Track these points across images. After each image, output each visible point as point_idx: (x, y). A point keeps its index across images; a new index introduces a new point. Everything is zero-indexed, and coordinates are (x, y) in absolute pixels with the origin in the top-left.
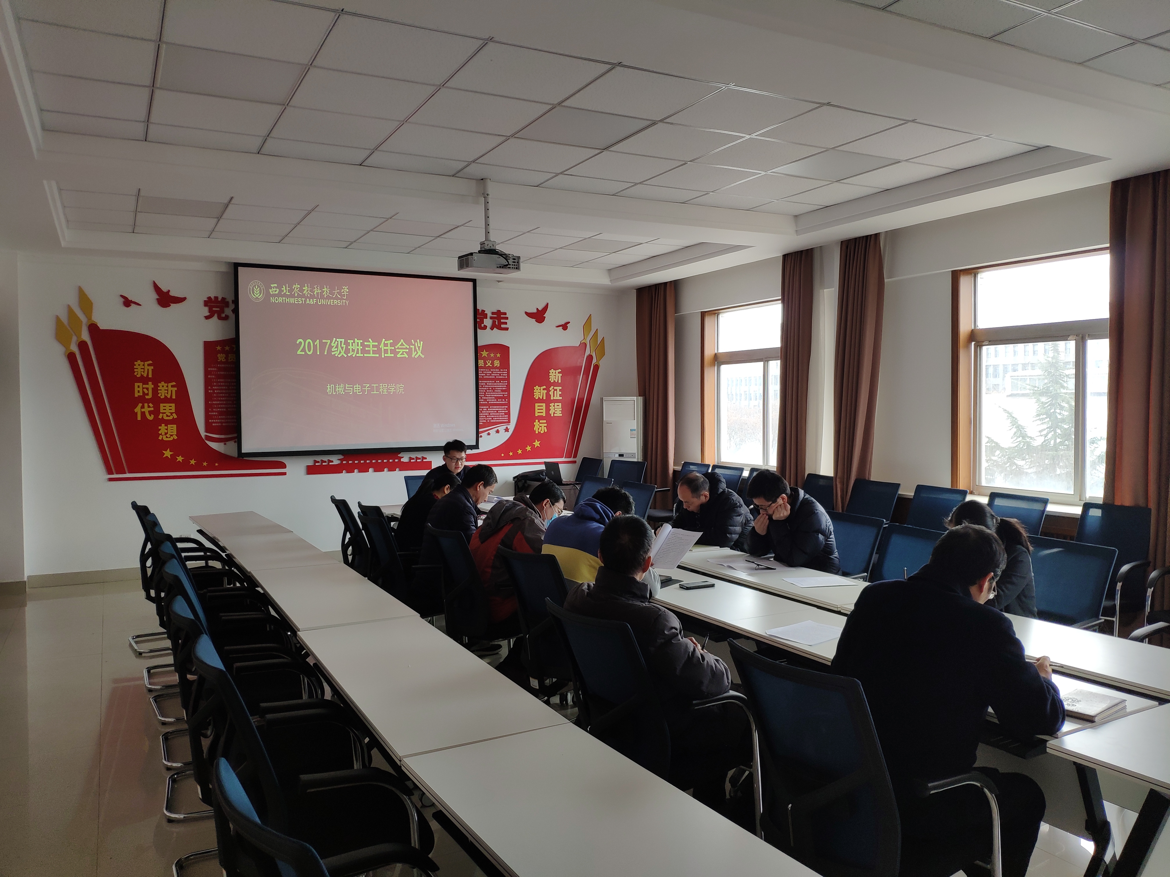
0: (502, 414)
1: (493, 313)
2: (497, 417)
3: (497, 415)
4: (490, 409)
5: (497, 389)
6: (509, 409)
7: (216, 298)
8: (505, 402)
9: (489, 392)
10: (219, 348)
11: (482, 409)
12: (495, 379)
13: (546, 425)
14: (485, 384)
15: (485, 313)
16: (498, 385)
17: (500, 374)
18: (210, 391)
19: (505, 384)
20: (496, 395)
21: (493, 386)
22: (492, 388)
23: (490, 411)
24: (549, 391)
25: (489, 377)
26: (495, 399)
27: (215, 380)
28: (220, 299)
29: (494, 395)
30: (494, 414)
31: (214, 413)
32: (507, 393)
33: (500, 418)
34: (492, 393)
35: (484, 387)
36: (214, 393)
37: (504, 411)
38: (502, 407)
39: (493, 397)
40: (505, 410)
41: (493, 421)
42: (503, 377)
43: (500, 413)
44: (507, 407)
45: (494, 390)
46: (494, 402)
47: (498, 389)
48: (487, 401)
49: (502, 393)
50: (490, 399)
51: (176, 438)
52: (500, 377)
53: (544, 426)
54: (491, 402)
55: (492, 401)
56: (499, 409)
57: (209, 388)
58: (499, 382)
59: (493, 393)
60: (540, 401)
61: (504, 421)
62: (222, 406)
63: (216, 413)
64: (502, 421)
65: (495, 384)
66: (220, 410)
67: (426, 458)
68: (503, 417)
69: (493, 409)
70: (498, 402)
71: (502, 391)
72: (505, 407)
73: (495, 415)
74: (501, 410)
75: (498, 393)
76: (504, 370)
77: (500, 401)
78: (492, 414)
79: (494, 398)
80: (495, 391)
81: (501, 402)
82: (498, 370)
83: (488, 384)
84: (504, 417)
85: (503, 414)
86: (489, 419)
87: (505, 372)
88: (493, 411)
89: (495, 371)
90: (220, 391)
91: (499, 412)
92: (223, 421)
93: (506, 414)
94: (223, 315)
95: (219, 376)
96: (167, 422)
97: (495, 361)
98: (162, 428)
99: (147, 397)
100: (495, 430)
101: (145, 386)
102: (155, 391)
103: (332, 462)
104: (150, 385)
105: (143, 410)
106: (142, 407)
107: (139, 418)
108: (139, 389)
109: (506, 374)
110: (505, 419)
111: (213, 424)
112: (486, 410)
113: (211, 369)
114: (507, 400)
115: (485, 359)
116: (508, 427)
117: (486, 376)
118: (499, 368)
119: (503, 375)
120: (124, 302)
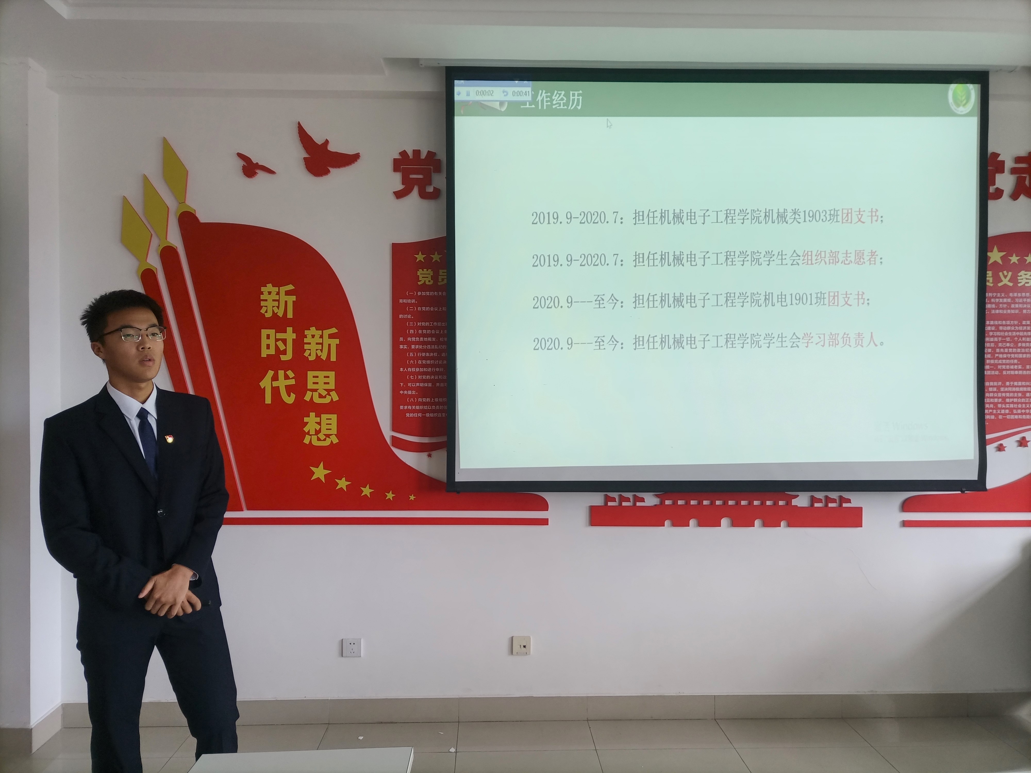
1: (1018, 160)
2: (1022, 409)
4: (1006, 389)
5: (1023, 339)
7: (417, 153)
9: (1004, 348)
10: (420, 257)
11: (991, 387)
12: (1020, 317)
14: (994, 328)
15: (1001, 158)
16: (1026, 331)
17: (1030, 304)
18: (401, 347)
20: (1021, 356)
21: (1014, 334)
22: (1012, 337)
23: (1005, 392)
25: (1006, 312)
26: (1017, 364)
27: (411, 324)
28: (423, 155)
29: (1016, 356)
30: (1015, 400)
31: (410, 392)
33: (1028, 411)
34: (1010, 350)
35: (994, 336)
36: (410, 350)
39: (1014, 359)
41: (1012, 417)
45: (1016, 343)
46: (1016, 373)
47: (1027, 339)
48: (999, 370)
50: (1006, 364)
51: (335, 440)
52: (1029, 311)
54: (1008, 372)
55: (1010, 370)
56: (1028, 389)
57: (401, 339)
58: (1028, 322)
59: (1014, 350)
62: (425, 378)
63: (415, 393)
65: (1021, 328)
66: (423, 385)
67: (849, 501)
69: (1014, 389)
70: (1025, 373)
73: (1018, 403)
75: (1026, 350)
78: (1011, 400)
79: (1016, 361)
80: (1020, 345)
82: (1028, 294)
83: (1001, 328)
86: (1003, 411)
88: (1014, 392)
89: (1021, 297)
90: (421, 347)
91: (1027, 395)
92: (426, 407)
94: (430, 189)
95: (423, 316)
96: (320, 410)
97: (1022, 273)
98: (311, 421)
99: (283, 358)
100: (1018, 437)
101: (280, 336)
102: (299, 345)
103: (642, 500)
104: (290, 335)
105: (275, 384)
106: (275, 378)
107: (268, 400)
108: (268, 342)
111: (408, 415)
112: (995, 390)
113: (405, 301)
115: (995, 268)
117: (998, 309)
118: (1029, 290)
120: (244, 167)
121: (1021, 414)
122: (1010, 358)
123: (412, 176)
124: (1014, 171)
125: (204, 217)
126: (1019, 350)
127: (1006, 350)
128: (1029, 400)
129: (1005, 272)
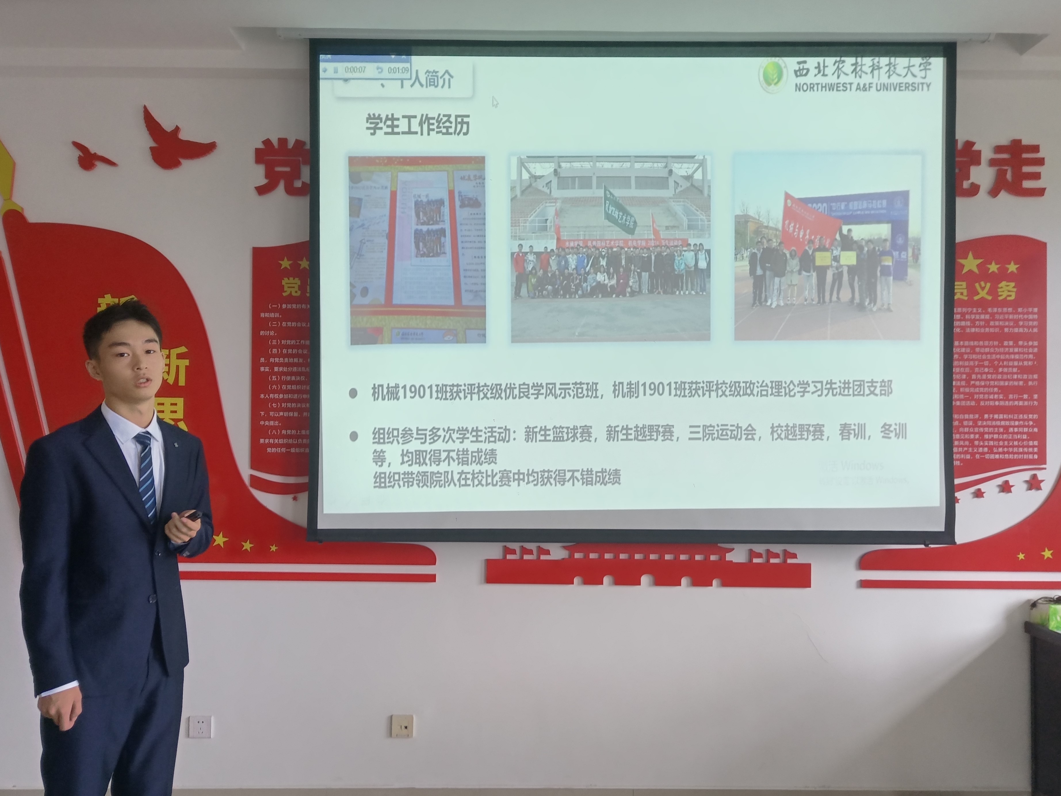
0: (1019, 436)
1: (999, 149)
2: (1003, 447)
3: (1004, 440)
4: (987, 423)
5: (1005, 363)
6: (1041, 423)
7: (283, 141)
8: (1031, 403)
9: (981, 374)
10: (286, 264)
11: (961, 421)
12: (1000, 337)
14: (968, 350)
15: (976, 148)
16: (1010, 353)
17: (1016, 321)
18: (262, 369)
19: (1031, 350)
20: (1002, 383)
21: (994, 357)
22: (991, 361)
23: (984, 427)
25: (982, 330)
26: (998, 393)
27: (274, 342)
28: (291, 145)
29: (997, 383)
30: (996, 436)
31: (272, 423)
33: (1015, 450)
34: (989, 376)
35: (968, 360)
36: (273, 373)
37: (1026, 430)
38: (1021, 416)
39: (994, 387)
40: (1028, 426)
41: (992, 456)
42: (1026, 330)
43: (1014, 433)
44: (1035, 416)
45: (996, 368)
46: (997, 403)
47: (1011, 364)
48: (976, 400)
50: (984, 393)
52: (1016, 330)
54: (987, 403)
55: (989, 400)
56: (1012, 423)
57: (262, 360)
58: (1011, 343)
59: (994, 376)
61: (1026, 456)
62: (289, 405)
63: (277, 423)
64: (1020, 456)
65: (1002, 350)
66: (286, 414)
67: (794, 556)
68: (1023, 447)
69: (994, 423)
70: (1007, 403)
71: (1023, 370)
72: (1031, 416)
73: (999, 440)
74: (1018, 427)
75: (1009, 377)
76: (1030, 310)
77: (1014, 400)
78: (991, 436)
79: (996, 389)
80: (1000, 370)
81: (1016, 403)
82: (1010, 310)
83: (977, 350)
85: (1025, 437)
86: (981, 450)
87: (1031, 317)
88: (994, 427)
89: (1002, 313)
90: (285, 369)
91: (1011, 430)
92: (290, 441)
93: (1032, 436)
94: (298, 184)
95: (288, 333)
97: (1003, 284)
100: (1000, 481)
103: (548, 552)
109: (1033, 320)
110: (1033, 453)
111: (269, 450)
112: (971, 424)
113: (267, 315)
114: (1036, 396)
115: (971, 278)
116: (1041, 475)
117: (974, 326)
118: (1015, 304)
119: (1026, 323)
120: (80, 158)
121: (1004, 453)
122: (989, 386)
123: (278, 169)
124: (993, 163)
125: (33, 218)
126: (1000, 377)
127: (984, 377)
128: (1016, 437)
129: (983, 284)
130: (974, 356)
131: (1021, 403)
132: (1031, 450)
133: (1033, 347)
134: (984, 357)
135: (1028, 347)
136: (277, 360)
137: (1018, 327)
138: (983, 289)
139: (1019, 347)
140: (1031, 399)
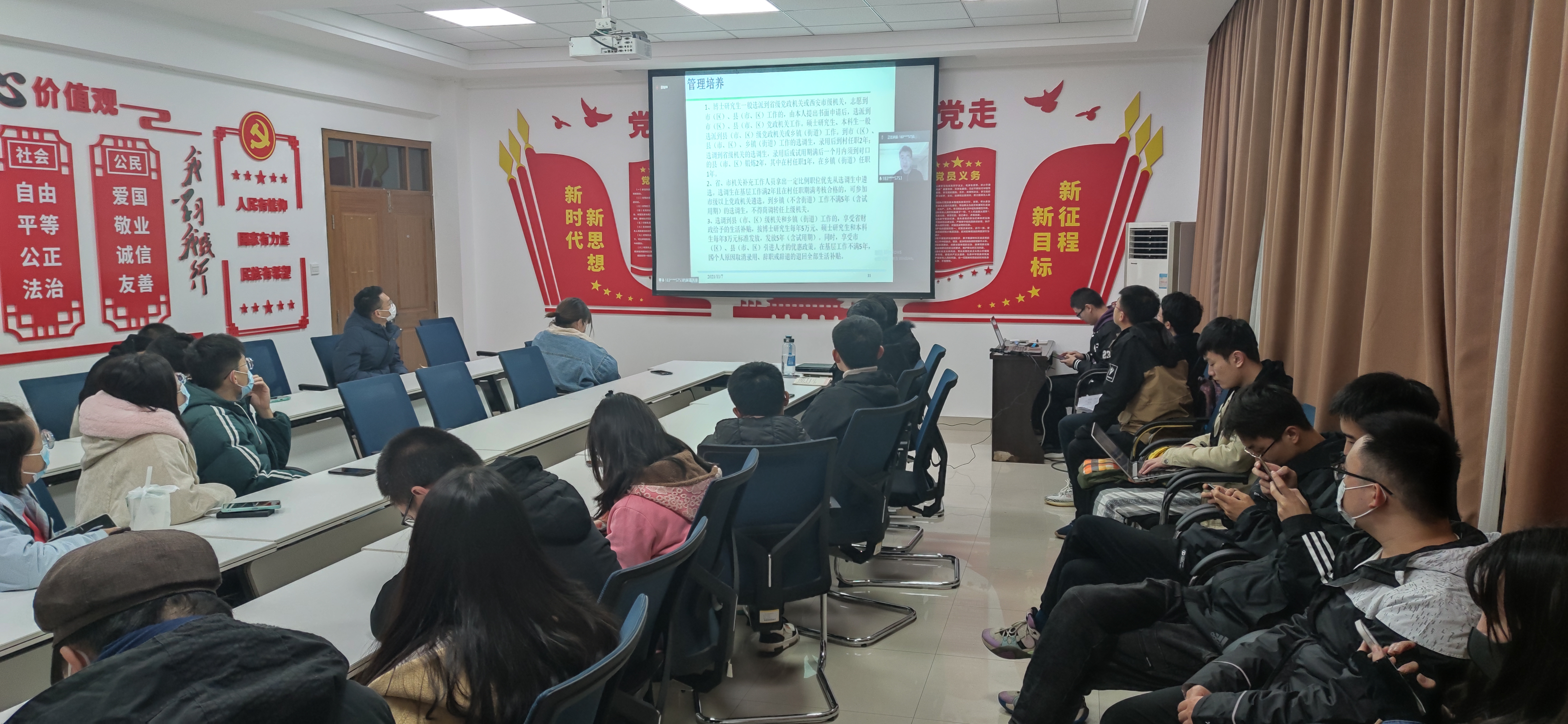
0: (980, 248)
1: (974, 104)
2: (972, 253)
3: (972, 250)
4: (963, 241)
5: (974, 212)
6: (991, 241)
7: (641, 112)
8: (986, 231)
9: (962, 217)
10: (643, 170)
11: (951, 240)
12: (972, 199)
13: (1050, 264)
14: (956, 206)
15: (961, 104)
16: (976, 207)
17: (980, 191)
18: (634, 219)
19: (986, 205)
20: (972, 222)
21: (968, 208)
22: (967, 211)
23: (963, 243)
24: (1057, 214)
25: (963, 196)
26: (970, 227)
27: (639, 206)
28: (644, 115)
29: (969, 222)
30: (968, 248)
31: (639, 243)
32: (989, 218)
33: (978, 254)
34: (966, 218)
35: (956, 210)
36: (639, 220)
37: (983, 244)
38: (981, 238)
39: (968, 223)
40: (985, 243)
41: (966, 258)
42: (984, 195)
44: (988, 238)
45: (969, 214)
46: (969, 232)
47: (977, 212)
48: (958, 230)
49: (981, 218)
50: (963, 227)
51: (603, 269)
52: (979, 195)
53: (1048, 267)
54: (964, 232)
55: (965, 230)
56: (977, 241)
57: (634, 214)
58: (977, 202)
59: (968, 218)
60: (1042, 229)
61: (983, 258)
62: (646, 235)
63: (641, 243)
64: (980, 257)
65: (972, 205)
66: (645, 239)
68: (982, 253)
69: (968, 241)
70: (974, 231)
71: (982, 215)
72: (986, 238)
73: (970, 250)
74: (980, 243)
75: (976, 218)
76: (987, 185)
77: (977, 230)
78: (966, 248)
79: (969, 225)
80: (971, 215)
81: (979, 231)
82: (977, 185)
83: (960, 205)
84: (984, 253)
85: (983, 248)
87: (987, 188)
88: (967, 243)
89: (973, 187)
90: (644, 219)
91: (976, 244)
92: (647, 252)
93: (986, 248)
95: (643, 202)
96: (596, 252)
97: (973, 172)
98: (591, 257)
99: (577, 225)
100: (972, 270)
101: (575, 213)
102: (584, 218)
103: (761, 303)
104: (580, 212)
105: (573, 238)
106: (573, 235)
107: (570, 248)
108: (569, 216)
109: (988, 190)
110: (987, 256)
111: (638, 256)
112: (956, 241)
113: (636, 194)
114: (988, 228)
115: (957, 170)
116: (991, 267)
117: (959, 194)
118: (978, 182)
119: (984, 192)
120: (555, 123)
121: (972, 256)
122: (966, 223)
123: (639, 126)
124: (971, 111)
125: (537, 151)
126: (971, 218)
127: (963, 218)
128: (978, 248)
129: (963, 172)
130: (959, 209)
131: (981, 231)
132: (985, 254)
133: (987, 203)
134: (963, 209)
135: (985, 203)
136: (640, 214)
137: (981, 193)
138: (963, 175)
139: (980, 203)
140: (987, 230)
